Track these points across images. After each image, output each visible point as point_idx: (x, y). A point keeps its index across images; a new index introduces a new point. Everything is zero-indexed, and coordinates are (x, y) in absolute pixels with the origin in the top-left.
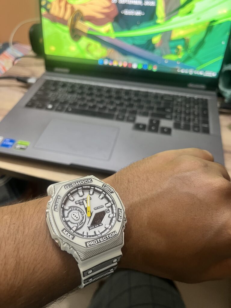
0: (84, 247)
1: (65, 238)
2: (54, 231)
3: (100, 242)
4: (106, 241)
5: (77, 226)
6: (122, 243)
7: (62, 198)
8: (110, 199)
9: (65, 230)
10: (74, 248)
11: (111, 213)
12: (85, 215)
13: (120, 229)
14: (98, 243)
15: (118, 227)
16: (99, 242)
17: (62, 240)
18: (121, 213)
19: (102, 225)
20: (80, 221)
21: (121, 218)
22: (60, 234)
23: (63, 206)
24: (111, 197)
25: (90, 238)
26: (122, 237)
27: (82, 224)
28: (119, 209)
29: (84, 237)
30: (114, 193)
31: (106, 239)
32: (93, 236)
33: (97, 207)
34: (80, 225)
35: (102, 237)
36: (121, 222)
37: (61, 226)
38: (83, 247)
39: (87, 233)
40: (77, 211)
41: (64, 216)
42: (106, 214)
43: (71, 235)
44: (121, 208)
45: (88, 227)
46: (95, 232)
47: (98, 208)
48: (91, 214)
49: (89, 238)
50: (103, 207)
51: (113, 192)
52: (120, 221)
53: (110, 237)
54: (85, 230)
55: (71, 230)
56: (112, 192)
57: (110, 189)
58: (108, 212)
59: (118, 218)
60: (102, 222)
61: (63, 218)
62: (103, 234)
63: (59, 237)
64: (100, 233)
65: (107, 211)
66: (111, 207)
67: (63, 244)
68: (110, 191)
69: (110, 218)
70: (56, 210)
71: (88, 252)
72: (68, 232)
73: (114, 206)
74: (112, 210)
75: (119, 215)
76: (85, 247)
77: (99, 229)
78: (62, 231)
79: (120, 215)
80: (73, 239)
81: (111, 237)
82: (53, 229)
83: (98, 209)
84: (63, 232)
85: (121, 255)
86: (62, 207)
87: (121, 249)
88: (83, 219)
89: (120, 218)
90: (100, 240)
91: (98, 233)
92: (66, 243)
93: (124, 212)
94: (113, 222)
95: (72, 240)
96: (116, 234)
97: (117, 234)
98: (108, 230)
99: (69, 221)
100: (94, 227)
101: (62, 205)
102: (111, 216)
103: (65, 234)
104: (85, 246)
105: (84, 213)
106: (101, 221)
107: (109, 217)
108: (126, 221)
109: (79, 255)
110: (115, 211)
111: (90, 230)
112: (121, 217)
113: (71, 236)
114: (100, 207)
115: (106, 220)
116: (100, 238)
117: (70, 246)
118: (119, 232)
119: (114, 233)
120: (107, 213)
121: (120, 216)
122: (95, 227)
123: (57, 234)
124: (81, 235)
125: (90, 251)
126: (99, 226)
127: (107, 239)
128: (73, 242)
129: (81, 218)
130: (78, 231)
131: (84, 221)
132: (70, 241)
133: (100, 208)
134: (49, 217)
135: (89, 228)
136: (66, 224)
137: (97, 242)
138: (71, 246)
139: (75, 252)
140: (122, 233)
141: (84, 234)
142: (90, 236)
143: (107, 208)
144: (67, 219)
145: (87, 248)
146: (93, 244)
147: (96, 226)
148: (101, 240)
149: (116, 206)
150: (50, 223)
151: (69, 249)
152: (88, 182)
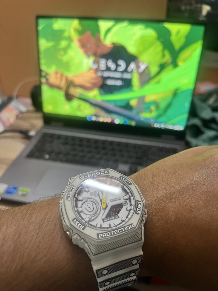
0: (95, 239)
1: (75, 228)
2: (65, 220)
3: (114, 234)
5: (90, 217)
7: (76, 187)
8: (128, 191)
9: (76, 220)
10: (85, 240)
11: (129, 205)
12: (100, 207)
13: (138, 222)
15: (135, 220)
16: (113, 234)
17: (72, 230)
19: (119, 217)
20: (93, 212)
22: (70, 223)
23: (76, 196)
24: (129, 189)
25: (103, 230)
26: (141, 232)
27: (96, 215)
28: (137, 201)
29: (97, 228)
30: (133, 184)
32: (107, 228)
33: (114, 199)
34: (93, 217)
36: (139, 215)
37: (72, 215)
39: (101, 225)
40: (91, 203)
41: (76, 206)
42: (124, 207)
43: (82, 225)
44: (140, 200)
45: (102, 219)
46: (110, 225)
48: (107, 206)
50: (121, 199)
52: (138, 214)
53: (126, 230)
54: (98, 222)
55: (83, 221)
57: (128, 181)
59: (136, 210)
60: (118, 215)
61: (76, 208)
62: (118, 226)
63: (70, 227)
64: (114, 226)
66: (129, 199)
67: (73, 235)
68: (128, 182)
69: (128, 211)
70: (68, 199)
71: (100, 246)
73: (132, 198)
75: (137, 208)
77: (115, 222)
78: (73, 220)
79: (138, 207)
82: (64, 219)
83: (114, 201)
84: (74, 222)
86: (74, 197)
88: (98, 211)
89: (138, 210)
90: (114, 233)
91: (112, 225)
92: (76, 234)
93: (143, 205)
94: (131, 214)
95: (82, 231)
96: (133, 227)
97: (134, 227)
98: (124, 223)
99: (82, 212)
100: (109, 219)
102: (129, 208)
103: (76, 224)
104: (96, 237)
105: (99, 205)
107: (126, 210)
108: (146, 214)
109: (90, 248)
110: (133, 203)
112: (140, 209)
114: (117, 199)
115: (123, 213)
116: (114, 230)
117: (80, 238)
118: (137, 225)
120: (125, 205)
123: (68, 224)
124: (94, 226)
125: (102, 245)
126: (115, 218)
128: (83, 233)
129: (95, 210)
130: (91, 223)
131: (98, 213)
132: (80, 231)
134: (61, 207)
136: (78, 214)
139: (86, 245)
140: (141, 227)
141: (97, 226)
142: (104, 228)
143: (125, 201)
144: (80, 210)
145: (98, 240)
147: (111, 219)
149: (134, 199)
150: (62, 212)
151: (79, 241)
152: (105, 173)
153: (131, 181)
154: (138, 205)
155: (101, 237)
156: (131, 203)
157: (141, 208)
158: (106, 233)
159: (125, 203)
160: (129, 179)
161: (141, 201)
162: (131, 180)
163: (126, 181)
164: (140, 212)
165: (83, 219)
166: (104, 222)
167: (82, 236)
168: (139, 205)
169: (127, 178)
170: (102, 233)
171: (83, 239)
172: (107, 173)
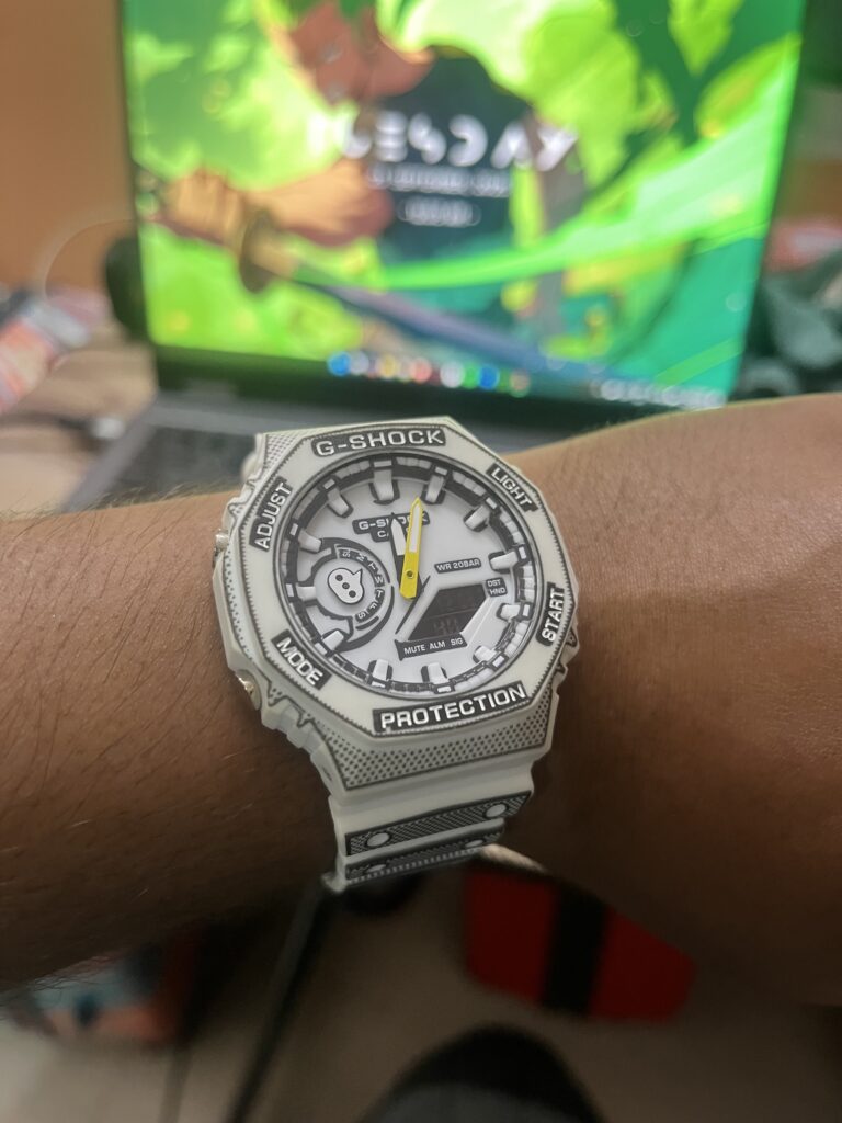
0: (365, 731)
1: (283, 674)
2: (242, 634)
3: (444, 719)
4: (469, 720)
5: (347, 631)
6: (544, 741)
7: (294, 492)
8: (517, 537)
9: (288, 641)
10: (320, 727)
11: (510, 597)
12: (392, 588)
13: (545, 676)
14: (432, 721)
15: (533, 669)
16: (438, 719)
17: (270, 682)
18: (561, 605)
19: (465, 644)
20: (364, 609)
21: (556, 631)
22: (265, 653)
23: (293, 532)
24: (520, 529)
25: (400, 693)
26: (548, 716)
27: (372, 626)
28: (551, 585)
29: (374, 684)
30: (540, 511)
31: (472, 711)
32: (413, 687)
33: (451, 563)
34: (359, 628)
35: (457, 699)
36: (553, 648)
37: (273, 618)
38: (360, 728)
39: (390, 671)
40: (355, 567)
41: (291, 577)
42: (488, 599)
43: (315, 666)
44: (561, 583)
45: (396, 642)
46: (425, 672)
47: (452, 567)
48: (421, 588)
49: (393, 691)
50: (479, 566)
51: (533, 503)
52: (547, 643)
53: (493, 706)
54: (379, 654)
55: (318, 645)
56: (531, 507)
57: (521, 491)
58: (496, 591)
59: (543, 627)
60: (462, 633)
61: (289, 586)
62: (461, 687)
63: (259, 666)
64: (446, 681)
65: (493, 588)
66: (517, 571)
67: (271, 701)
68: (523, 498)
69: (506, 620)
70: (258, 542)
71: (380, 756)
72: (299, 649)
73: (528, 569)
74: (520, 585)
75: (546, 616)
76: (369, 733)
77: (445, 664)
78: (276, 641)
79: (551, 614)
80: (319, 684)
81: (498, 707)
82: (234, 628)
83: (453, 570)
84: (279, 649)
85: (527, 794)
86: (287, 534)
87: (530, 766)
88: (379, 605)
89: (550, 628)
90: (442, 712)
91: (437, 678)
92: (285, 697)
93: (573, 606)
94: (518, 639)
95: (313, 691)
96: (523, 696)
97: (527, 698)
98: (486, 674)
99: (314, 602)
100: (422, 647)
101: (289, 527)
102: (511, 610)
103: (287, 660)
104: (369, 724)
105: (389, 581)
106: (462, 629)
107: (498, 614)
108: (574, 645)
109: (336, 761)
110: (529, 594)
111: (406, 659)
112: (557, 623)
113: (312, 673)
114: (466, 564)
115: (482, 628)
116: (443, 702)
117: (301, 715)
118: (536, 692)
119: (511, 691)
120: (493, 595)
121: (553, 621)
122: (427, 647)
123: (252, 651)
124: (360, 673)
125: (389, 754)
126: (449, 647)
127: (478, 711)
128: (316, 700)
129: (371, 598)
130: (350, 656)
131: (381, 613)
132: (304, 691)
133: (464, 568)
134: (224, 570)
135: (400, 647)
136: (298, 613)
137: (426, 720)
138: (305, 717)
139: (323, 747)
140: (550, 697)
141: (376, 674)
142: (400, 686)
143: (498, 575)
144: (306, 593)
145: (376, 736)
146: (410, 723)
147: (432, 646)
148: (448, 712)
149: (539, 573)
150: (227, 595)
151: (295, 726)
152: (426, 443)
153: (533, 495)
154: (551, 606)
155: (387, 725)
156: (522, 592)
157: (563, 622)
158: (411, 709)
159: (495, 583)
160: (528, 484)
161: (566, 589)
162: (534, 490)
163: (516, 491)
164: (555, 638)
165: (317, 638)
166: (402, 656)
167: (308, 711)
168: (557, 607)
169: (517, 479)
170: (395, 711)
171: (312, 721)
172: (435, 443)
